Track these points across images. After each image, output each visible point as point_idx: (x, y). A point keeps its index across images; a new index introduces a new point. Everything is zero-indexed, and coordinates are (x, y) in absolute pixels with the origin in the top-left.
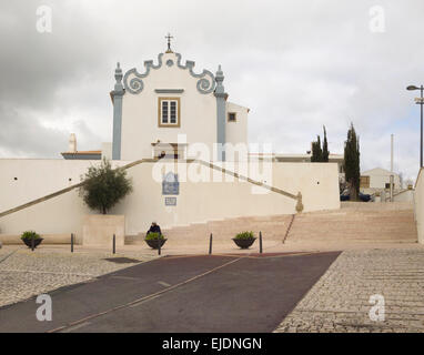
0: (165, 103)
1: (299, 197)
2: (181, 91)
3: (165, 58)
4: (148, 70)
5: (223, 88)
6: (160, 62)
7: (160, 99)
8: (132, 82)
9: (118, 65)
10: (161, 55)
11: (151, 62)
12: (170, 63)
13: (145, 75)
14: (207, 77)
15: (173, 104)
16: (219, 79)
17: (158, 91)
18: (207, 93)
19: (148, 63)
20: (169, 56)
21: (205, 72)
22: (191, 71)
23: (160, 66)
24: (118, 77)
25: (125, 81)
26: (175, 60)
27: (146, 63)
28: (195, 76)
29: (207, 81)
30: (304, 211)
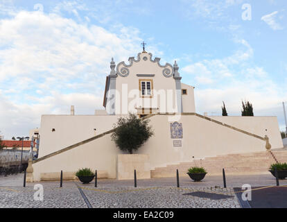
0: (143, 83)
1: (266, 139)
2: (153, 76)
3: (142, 56)
4: (132, 62)
5: (178, 74)
6: (139, 58)
7: (140, 80)
8: (122, 70)
9: (112, 59)
10: (139, 54)
11: (133, 58)
12: (145, 58)
13: (130, 66)
14: (168, 67)
15: (148, 83)
16: (176, 69)
17: (138, 75)
18: (169, 77)
19: (131, 59)
20: (145, 55)
21: (167, 64)
22: (159, 64)
23: (139, 61)
24: (112, 66)
25: (117, 69)
26: (148, 57)
27: (130, 58)
28: (161, 66)
29: (169, 70)
30: (272, 148)
